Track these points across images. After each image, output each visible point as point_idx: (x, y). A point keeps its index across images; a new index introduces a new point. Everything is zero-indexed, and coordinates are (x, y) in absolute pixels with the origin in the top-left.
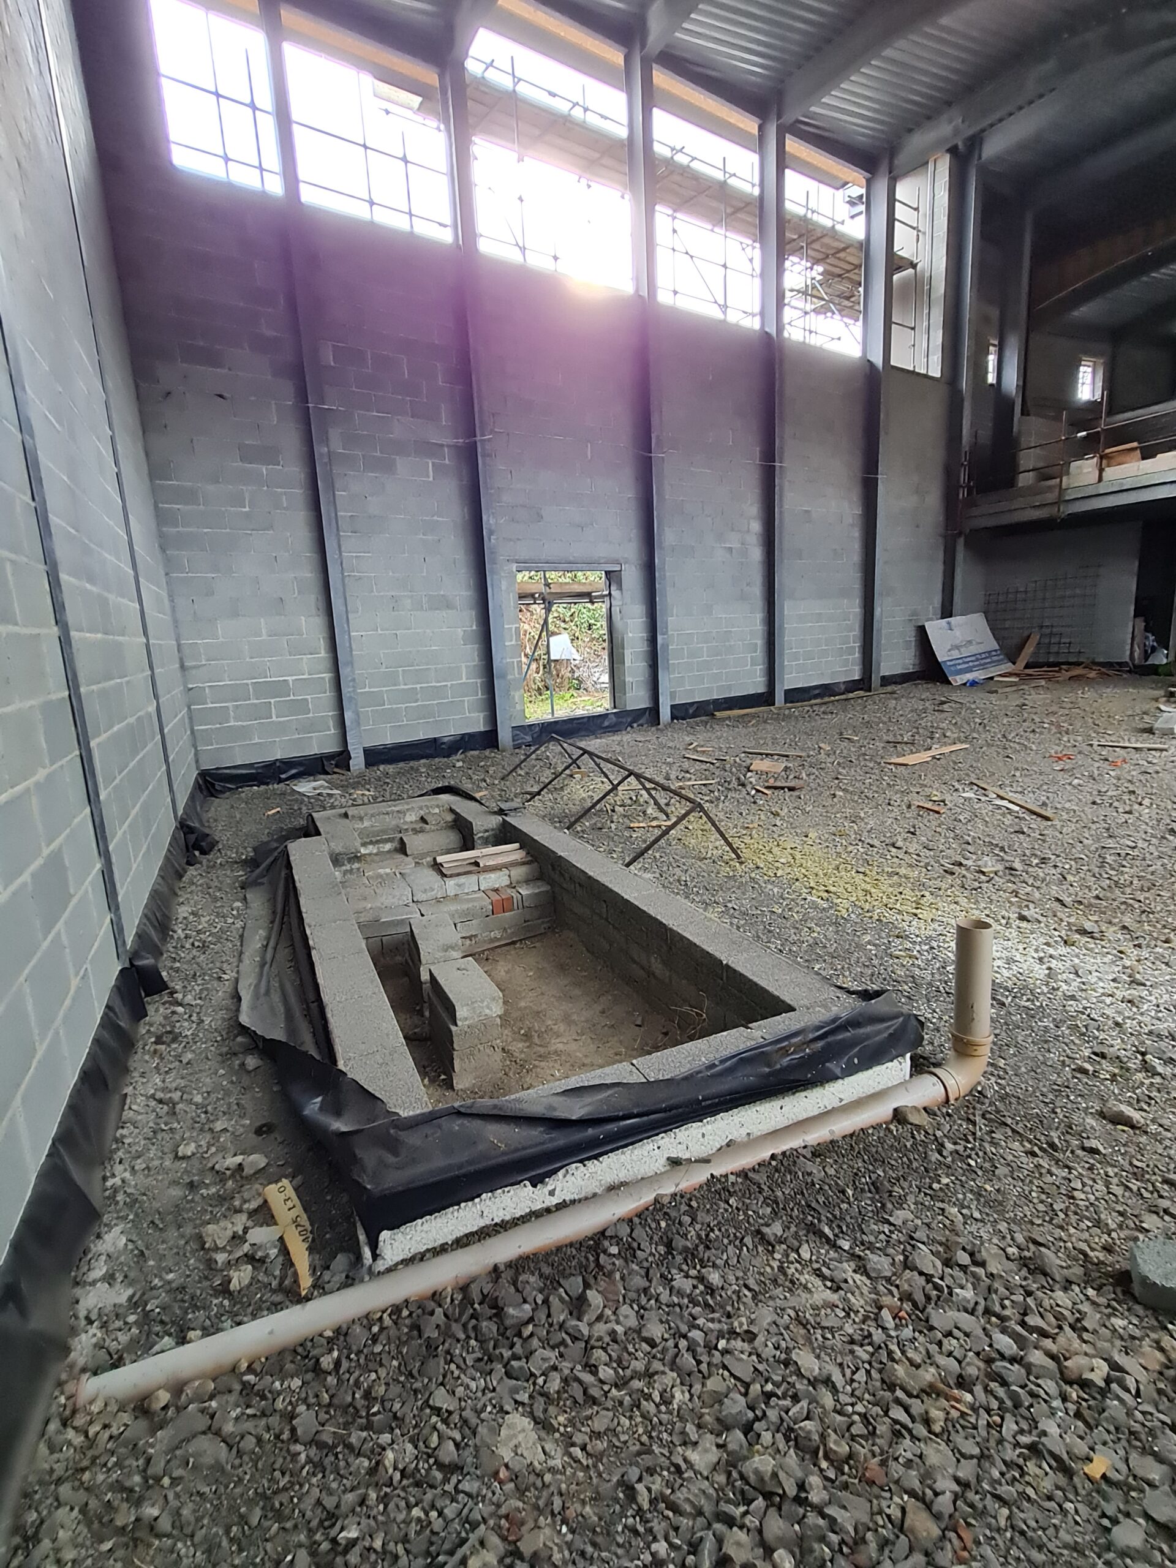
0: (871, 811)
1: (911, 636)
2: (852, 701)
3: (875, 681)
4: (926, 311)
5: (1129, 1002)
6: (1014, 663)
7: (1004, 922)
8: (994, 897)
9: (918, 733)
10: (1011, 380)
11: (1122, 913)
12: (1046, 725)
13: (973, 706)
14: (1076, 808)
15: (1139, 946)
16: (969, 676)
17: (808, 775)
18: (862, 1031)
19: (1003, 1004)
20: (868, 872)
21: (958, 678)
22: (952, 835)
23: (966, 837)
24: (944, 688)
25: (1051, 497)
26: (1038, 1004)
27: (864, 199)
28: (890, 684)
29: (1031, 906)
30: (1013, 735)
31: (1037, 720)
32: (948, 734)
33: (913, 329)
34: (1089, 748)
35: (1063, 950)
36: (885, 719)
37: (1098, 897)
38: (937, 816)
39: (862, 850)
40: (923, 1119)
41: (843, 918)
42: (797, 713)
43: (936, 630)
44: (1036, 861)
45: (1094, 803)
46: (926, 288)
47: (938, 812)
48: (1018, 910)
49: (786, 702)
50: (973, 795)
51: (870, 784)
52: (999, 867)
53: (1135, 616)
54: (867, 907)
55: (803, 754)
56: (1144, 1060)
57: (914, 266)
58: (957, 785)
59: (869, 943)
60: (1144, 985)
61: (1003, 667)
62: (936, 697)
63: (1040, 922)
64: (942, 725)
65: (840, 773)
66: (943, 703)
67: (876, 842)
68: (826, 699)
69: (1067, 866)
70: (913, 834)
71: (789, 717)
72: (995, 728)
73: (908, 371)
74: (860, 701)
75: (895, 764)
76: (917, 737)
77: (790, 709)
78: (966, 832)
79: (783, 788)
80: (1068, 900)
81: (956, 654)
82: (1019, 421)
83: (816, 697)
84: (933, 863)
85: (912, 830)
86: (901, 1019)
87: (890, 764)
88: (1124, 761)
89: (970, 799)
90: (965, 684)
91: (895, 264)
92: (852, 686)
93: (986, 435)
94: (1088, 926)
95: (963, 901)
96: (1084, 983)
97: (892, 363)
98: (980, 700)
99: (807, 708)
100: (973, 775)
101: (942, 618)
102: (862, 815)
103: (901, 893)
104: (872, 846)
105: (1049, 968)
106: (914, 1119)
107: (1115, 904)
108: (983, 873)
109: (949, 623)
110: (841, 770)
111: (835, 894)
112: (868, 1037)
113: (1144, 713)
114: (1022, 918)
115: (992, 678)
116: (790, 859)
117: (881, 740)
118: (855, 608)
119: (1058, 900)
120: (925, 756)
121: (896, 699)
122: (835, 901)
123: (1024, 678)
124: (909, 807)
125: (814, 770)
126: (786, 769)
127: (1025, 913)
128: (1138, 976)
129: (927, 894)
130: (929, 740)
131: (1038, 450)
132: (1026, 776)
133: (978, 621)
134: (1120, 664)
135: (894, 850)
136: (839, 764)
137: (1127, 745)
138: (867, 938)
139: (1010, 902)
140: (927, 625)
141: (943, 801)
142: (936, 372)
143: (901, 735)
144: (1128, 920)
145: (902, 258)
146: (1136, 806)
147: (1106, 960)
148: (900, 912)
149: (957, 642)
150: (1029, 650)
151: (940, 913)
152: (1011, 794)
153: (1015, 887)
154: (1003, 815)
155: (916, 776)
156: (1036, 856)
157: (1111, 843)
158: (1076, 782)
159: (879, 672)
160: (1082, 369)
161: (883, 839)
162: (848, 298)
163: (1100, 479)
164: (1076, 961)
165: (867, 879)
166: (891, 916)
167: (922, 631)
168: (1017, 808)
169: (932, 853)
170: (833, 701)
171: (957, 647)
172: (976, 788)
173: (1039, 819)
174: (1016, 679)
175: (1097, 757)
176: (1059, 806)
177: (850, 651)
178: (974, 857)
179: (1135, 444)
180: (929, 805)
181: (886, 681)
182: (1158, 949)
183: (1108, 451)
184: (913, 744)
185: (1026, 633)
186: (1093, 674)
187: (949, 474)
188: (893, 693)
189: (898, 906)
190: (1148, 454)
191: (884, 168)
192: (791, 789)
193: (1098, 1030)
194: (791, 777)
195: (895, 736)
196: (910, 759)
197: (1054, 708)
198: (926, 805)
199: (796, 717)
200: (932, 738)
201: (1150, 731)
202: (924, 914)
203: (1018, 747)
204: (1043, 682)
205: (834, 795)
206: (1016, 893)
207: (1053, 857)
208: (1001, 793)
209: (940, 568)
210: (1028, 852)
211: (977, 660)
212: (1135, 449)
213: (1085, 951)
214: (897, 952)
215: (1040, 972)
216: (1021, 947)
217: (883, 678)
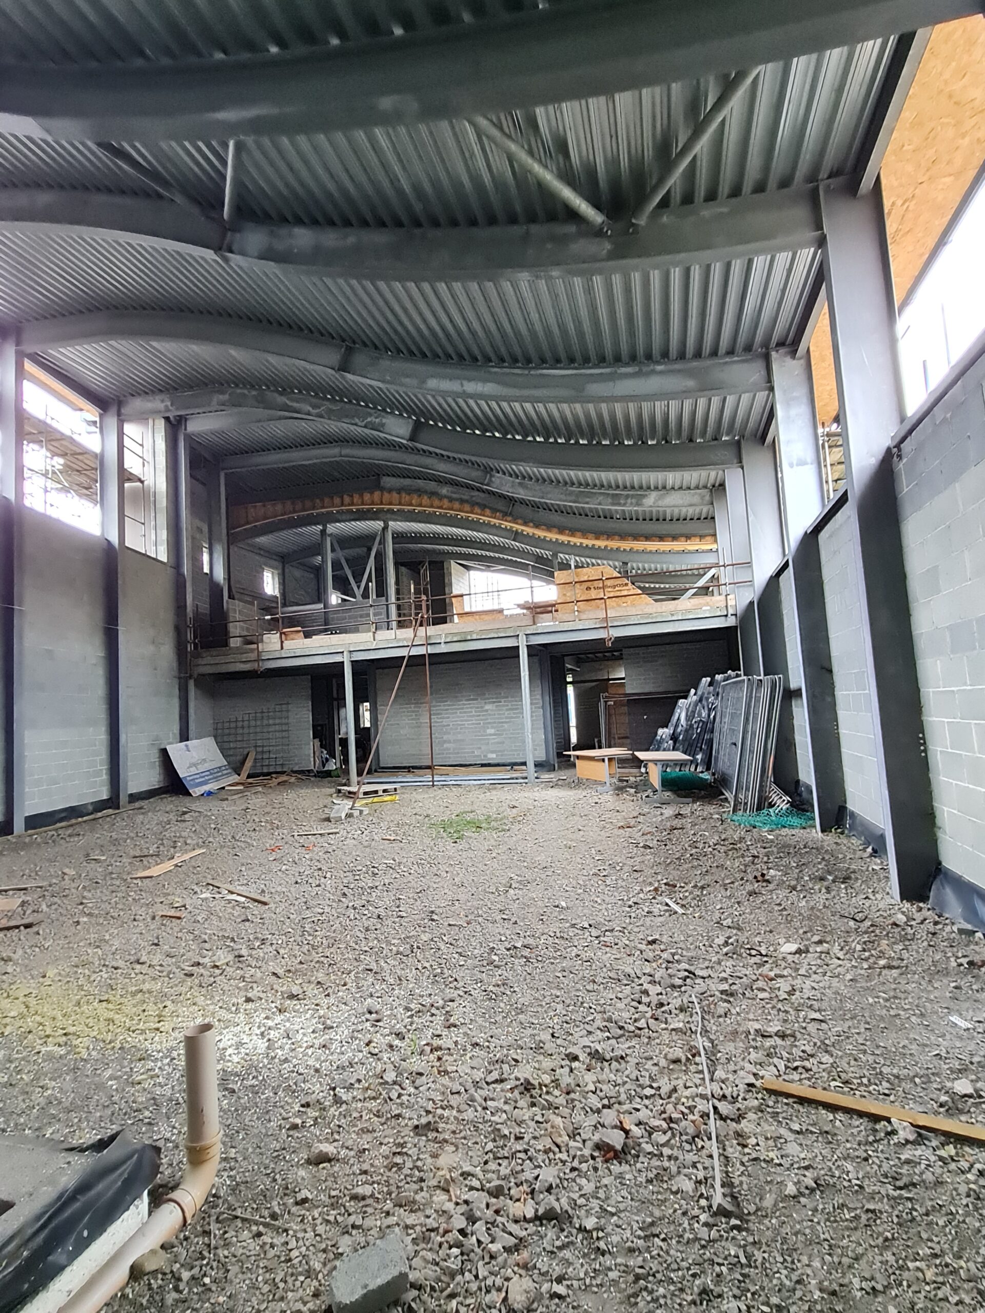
0: (116, 931)
1: (155, 757)
2: (100, 820)
3: (123, 799)
4: (153, 514)
5: (324, 1046)
6: (239, 775)
7: (234, 1009)
8: (226, 988)
9: (163, 844)
10: (220, 574)
11: (317, 971)
12: (263, 824)
13: (209, 814)
14: (284, 890)
15: (328, 995)
16: (206, 788)
17: (49, 906)
18: (93, 1193)
19: (233, 1091)
20: (112, 998)
21: (196, 790)
22: (192, 937)
23: (203, 936)
24: (187, 799)
25: (253, 656)
26: (261, 1078)
27: (98, 425)
28: (138, 800)
29: (255, 985)
30: (240, 835)
31: (257, 820)
32: (189, 841)
33: (143, 524)
34: (292, 838)
35: (278, 1019)
36: (132, 835)
37: (301, 963)
38: (178, 921)
39: (105, 976)
40: (160, 1262)
41: (82, 1060)
42: (39, 840)
43: (176, 752)
44: (258, 943)
45: (297, 883)
46: (152, 499)
47: (179, 918)
48: (244, 994)
49: (26, 830)
50: (209, 895)
51: (116, 903)
52: (230, 957)
53: (314, 738)
54: (109, 1037)
55: (45, 884)
56: (335, 1095)
57: (142, 482)
58: (196, 888)
59: (110, 1079)
60: (332, 1027)
61: (231, 778)
62: (179, 808)
63: (261, 999)
64: (183, 834)
65: (84, 897)
66: (185, 813)
67: (121, 963)
68: (74, 821)
69: (280, 942)
70: (157, 945)
71: (31, 844)
72: (227, 831)
73: (140, 553)
74: (108, 819)
75: (141, 878)
76: (162, 848)
77: (31, 836)
78: (203, 930)
79: (17, 927)
80: (280, 972)
81: (193, 770)
82: (227, 602)
83: (61, 820)
84: (175, 970)
85: (156, 941)
86: (136, 1156)
87: (136, 878)
88: (314, 845)
89: (206, 899)
90: (202, 795)
91: (124, 476)
92: (100, 806)
93: (205, 607)
94: (295, 990)
95: (201, 1000)
96: (293, 1044)
97: (127, 544)
98: (214, 807)
99: (51, 833)
100: (209, 876)
101: (181, 741)
102: (107, 937)
103: (144, 1011)
104: (116, 969)
105: (269, 1040)
106: (150, 1266)
107: (313, 963)
108: (217, 967)
109: (187, 746)
110: (85, 894)
111: (74, 1034)
112: (99, 1195)
113: (325, 806)
114: (248, 1000)
115: (223, 788)
116: (23, 1009)
117: (127, 854)
118: (101, 736)
119: (274, 974)
120: (168, 866)
121: (143, 813)
122: (75, 1042)
123: (248, 786)
124: (153, 918)
125: (56, 900)
126: (23, 904)
127: (249, 995)
128: (328, 1022)
129: (168, 1003)
130: (172, 850)
131: (241, 624)
132: (250, 869)
133: (209, 743)
134: (309, 771)
135: (138, 966)
136: (84, 887)
137: (316, 832)
138: (109, 1073)
139: (238, 988)
140: (168, 748)
141: (184, 906)
142: (163, 557)
143: (148, 848)
144: (321, 976)
145: (131, 474)
146: (323, 880)
147: (308, 1016)
148: (143, 1032)
149: (194, 761)
150: (248, 764)
151: (180, 1019)
152: (238, 887)
153: (242, 972)
154: (233, 908)
155: (160, 885)
156: (257, 938)
157: (308, 914)
158: (284, 867)
159: (126, 789)
160: (265, 573)
161: (128, 957)
162: (86, 489)
163: (282, 648)
164: (288, 1024)
165: (110, 1006)
166: (133, 1040)
167: (164, 752)
168: (243, 899)
169: (174, 960)
170: (80, 823)
171: (195, 765)
172: (211, 887)
173: (260, 905)
174: (242, 787)
175: (297, 845)
176: (273, 891)
177: (98, 774)
178: (210, 953)
179: (299, 628)
180: (172, 913)
181: (133, 798)
182: (340, 994)
183: (285, 630)
184: (157, 856)
185: (245, 753)
186: (293, 780)
187: (179, 630)
188: (141, 808)
189: (141, 1026)
190: (307, 635)
191: (114, 410)
192: (27, 926)
193: (304, 1082)
194: (28, 912)
195: (141, 850)
196: (155, 871)
197: (268, 809)
198: (169, 914)
199: (39, 844)
200: (175, 847)
201: (328, 820)
202: (166, 1026)
203: (243, 845)
204: (260, 789)
205: (78, 923)
206: (243, 978)
207: (269, 937)
208: (231, 888)
209: (176, 703)
210: (251, 937)
211: (211, 774)
212: (298, 631)
213: (294, 1014)
214: (140, 1078)
215: (262, 1045)
216: (247, 1029)
217: (131, 795)
